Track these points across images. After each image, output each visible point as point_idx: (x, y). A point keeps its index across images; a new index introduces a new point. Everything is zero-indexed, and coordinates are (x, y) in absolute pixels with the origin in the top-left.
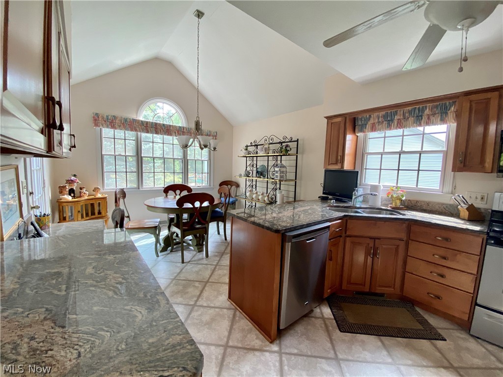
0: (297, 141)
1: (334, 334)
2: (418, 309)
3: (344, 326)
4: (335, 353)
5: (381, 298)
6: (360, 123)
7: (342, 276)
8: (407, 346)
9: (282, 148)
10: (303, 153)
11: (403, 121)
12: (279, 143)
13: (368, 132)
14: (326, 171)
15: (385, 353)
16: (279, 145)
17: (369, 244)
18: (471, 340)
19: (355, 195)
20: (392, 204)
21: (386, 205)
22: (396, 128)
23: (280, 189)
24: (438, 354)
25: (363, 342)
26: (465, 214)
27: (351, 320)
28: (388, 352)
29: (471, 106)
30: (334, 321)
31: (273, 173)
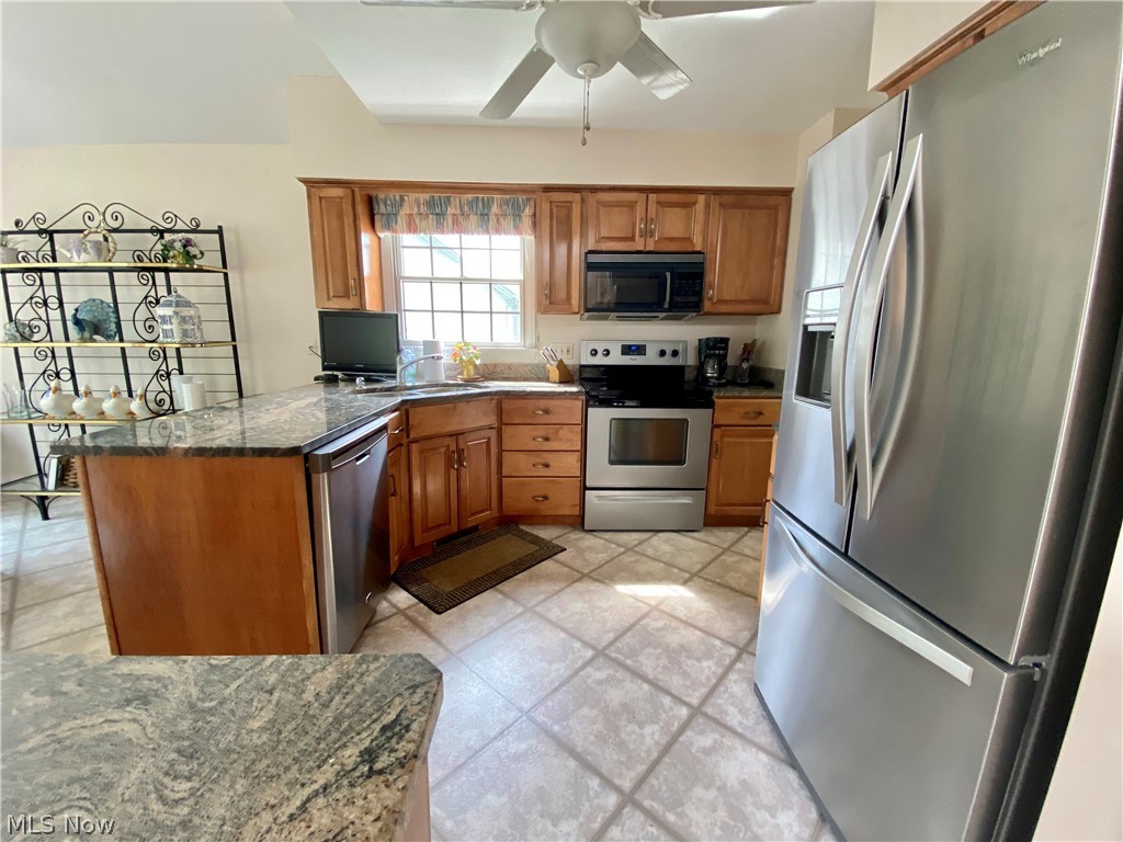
0: (220, 231)
1: (431, 624)
2: (523, 527)
3: (439, 604)
4: (446, 649)
5: (475, 535)
6: (382, 209)
7: (411, 520)
8: (531, 578)
9: (167, 248)
10: (241, 269)
11: (461, 219)
12: (151, 231)
13: (403, 232)
14: (322, 315)
15: (510, 603)
16: (153, 238)
17: (448, 447)
18: (588, 536)
19: (401, 363)
20: (461, 374)
21: (455, 378)
22: (452, 233)
23: (181, 373)
24: (566, 569)
25: (477, 607)
26: (555, 374)
27: (447, 588)
28: (514, 600)
29: (551, 210)
30: (422, 605)
31: (148, 324)
